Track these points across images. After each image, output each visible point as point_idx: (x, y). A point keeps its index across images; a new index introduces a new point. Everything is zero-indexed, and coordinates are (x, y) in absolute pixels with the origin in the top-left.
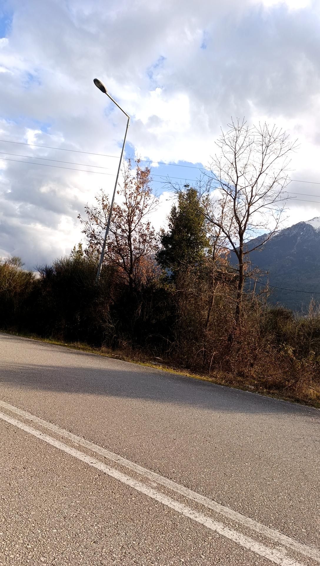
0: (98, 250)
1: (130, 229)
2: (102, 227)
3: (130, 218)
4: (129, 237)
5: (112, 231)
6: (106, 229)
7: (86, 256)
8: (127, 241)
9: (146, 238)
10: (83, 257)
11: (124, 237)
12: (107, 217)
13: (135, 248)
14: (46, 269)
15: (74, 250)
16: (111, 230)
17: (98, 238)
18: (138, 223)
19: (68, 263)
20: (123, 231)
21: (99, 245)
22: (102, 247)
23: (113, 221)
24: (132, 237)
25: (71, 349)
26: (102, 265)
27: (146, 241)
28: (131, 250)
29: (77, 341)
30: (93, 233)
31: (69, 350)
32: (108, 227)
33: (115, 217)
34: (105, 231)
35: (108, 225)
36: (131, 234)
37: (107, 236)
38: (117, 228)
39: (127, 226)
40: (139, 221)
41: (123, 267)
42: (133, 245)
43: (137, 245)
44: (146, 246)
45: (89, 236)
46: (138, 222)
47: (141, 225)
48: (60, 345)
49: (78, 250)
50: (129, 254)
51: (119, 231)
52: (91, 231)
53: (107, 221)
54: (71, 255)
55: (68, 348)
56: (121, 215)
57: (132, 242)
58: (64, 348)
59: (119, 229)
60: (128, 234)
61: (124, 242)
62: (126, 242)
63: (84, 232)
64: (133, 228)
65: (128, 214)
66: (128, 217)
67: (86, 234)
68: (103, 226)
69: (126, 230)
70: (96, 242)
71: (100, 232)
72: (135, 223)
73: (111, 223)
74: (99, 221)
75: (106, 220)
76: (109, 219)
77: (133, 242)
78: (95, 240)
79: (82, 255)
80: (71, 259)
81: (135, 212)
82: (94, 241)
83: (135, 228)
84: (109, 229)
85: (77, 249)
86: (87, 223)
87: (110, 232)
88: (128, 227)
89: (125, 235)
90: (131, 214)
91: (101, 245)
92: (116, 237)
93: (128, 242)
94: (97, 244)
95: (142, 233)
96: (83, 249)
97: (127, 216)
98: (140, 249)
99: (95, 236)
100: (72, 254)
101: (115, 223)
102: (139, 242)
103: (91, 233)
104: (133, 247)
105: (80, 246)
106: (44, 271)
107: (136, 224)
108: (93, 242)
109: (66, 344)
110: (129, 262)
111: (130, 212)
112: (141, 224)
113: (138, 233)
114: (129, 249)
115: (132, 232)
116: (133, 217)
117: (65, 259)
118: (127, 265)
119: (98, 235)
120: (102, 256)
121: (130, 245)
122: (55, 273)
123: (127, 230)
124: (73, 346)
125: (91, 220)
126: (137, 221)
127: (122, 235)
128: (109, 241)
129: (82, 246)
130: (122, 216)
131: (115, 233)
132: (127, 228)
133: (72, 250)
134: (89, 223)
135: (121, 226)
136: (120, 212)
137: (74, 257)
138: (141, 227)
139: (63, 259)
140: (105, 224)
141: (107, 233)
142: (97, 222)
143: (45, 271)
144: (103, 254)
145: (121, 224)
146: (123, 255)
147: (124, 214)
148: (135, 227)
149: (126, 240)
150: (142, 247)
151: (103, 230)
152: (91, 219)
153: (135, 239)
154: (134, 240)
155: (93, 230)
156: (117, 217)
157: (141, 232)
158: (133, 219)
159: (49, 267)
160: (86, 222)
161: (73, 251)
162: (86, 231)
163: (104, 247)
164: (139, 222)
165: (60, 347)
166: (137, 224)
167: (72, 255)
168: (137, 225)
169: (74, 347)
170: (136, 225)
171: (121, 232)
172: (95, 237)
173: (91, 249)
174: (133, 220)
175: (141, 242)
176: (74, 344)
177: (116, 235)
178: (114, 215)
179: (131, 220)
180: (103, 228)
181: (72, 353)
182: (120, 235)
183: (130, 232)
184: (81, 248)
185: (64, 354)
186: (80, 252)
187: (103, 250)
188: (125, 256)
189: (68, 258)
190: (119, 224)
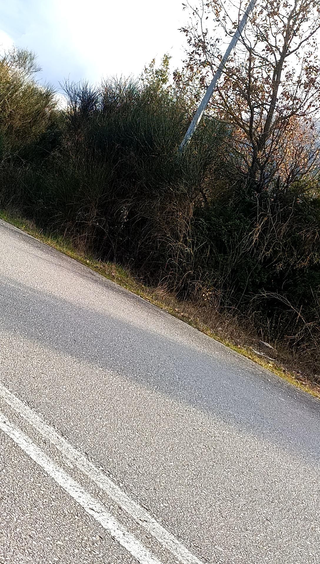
0: (202, 79)
1: (286, 47)
2: (225, 28)
3: (294, 23)
4: (278, 68)
5: (245, 44)
6: (233, 34)
7: (174, 86)
8: (271, 74)
9: (316, 78)
10: (165, 86)
11: (267, 63)
13: (284, 94)
14: (85, 92)
15: (151, 66)
16: (243, 41)
17: (211, 52)
18: (308, 39)
19: (131, 92)
20: (270, 49)
21: (208, 68)
22: (213, 75)
23: (253, 21)
24: (286, 66)
25: (95, 274)
26: (202, 114)
27: (313, 84)
28: (274, 98)
29: (111, 260)
30: (202, 37)
31: (92, 274)
32: (239, 32)
33: (261, 12)
34: (229, 39)
35: (239, 26)
36: (286, 59)
37: (232, 52)
38: (258, 39)
39: (283, 39)
40: (312, 34)
41: (246, 131)
42: (283, 86)
43: (291, 89)
44: (310, 94)
45: (193, 42)
46: (309, 36)
47: (315, 45)
48: (76, 259)
49: (160, 68)
50: (266, 104)
52: (200, 33)
53: (241, 18)
54: (142, 75)
55: (91, 271)
56: (276, 9)
57: (283, 78)
58: (83, 267)
59: (262, 41)
60: (279, 57)
61: (265, 76)
62: (269, 76)
63: (184, 31)
64: (293, 47)
65: (292, 11)
66: (289, 19)
67: (187, 35)
69: (276, 47)
70: (203, 60)
71: (217, 39)
72: (301, 37)
73: (248, 24)
74: (222, 14)
75: (240, 15)
76: (246, 15)
77: (285, 79)
78: (202, 54)
79: (164, 81)
80: (141, 86)
81: (309, 12)
82: (200, 55)
83: (298, 48)
84: (240, 38)
85: (158, 66)
86: (195, 12)
88: (283, 43)
89: (271, 59)
90: (298, 14)
91: (212, 69)
92: (250, 60)
93: (274, 76)
94: (204, 64)
95: (311, 64)
97: (288, 17)
98: (295, 98)
99: (206, 44)
100: (145, 75)
101: (258, 26)
102: (299, 82)
103: (199, 36)
105: (166, 60)
106: (78, 95)
107: (303, 39)
108: (197, 57)
109: (88, 261)
110: (264, 122)
111: (298, 8)
112: (314, 43)
113: (301, 60)
114: (271, 93)
115: (289, 55)
116: (302, 22)
117: (128, 81)
118: (258, 127)
119: (212, 45)
120: (209, 95)
121: (276, 84)
122: (99, 106)
123: (279, 49)
124: (101, 268)
125: (206, 7)
127: (263, 58)
128: (230, 65)
129: (170, 61)
130: (275, 13)
131: (250, 50)
132: (281, 45)
133: (148, 67)
135: (267, 35)
136: (275, 4)
137: (146, 83)
139: (123, 81)
140: (234, 23)
141: (232, 45)
142: (217, 14)
143: (80, 97)
144: (211, 89)
145: (269, 32)
146: (253, 102)
147: (283, 11)
148: (299, 46)
149: (269, 71)
150: (300, 93)
151: (226, 35)
152: (207, 5)
153: (291, 73)
154: (289, 76)
155: (205, 31)
156: (265, 13)
157: (308, 59)
158: (299, 25)
159: (91, 91)
160: (195, 9)
161: (149, 68)
162: (189, 30)
163: (217, 76)
164: (311, 38)
165: (75, 262)
166: (306, 40)
167: (144, 78)
168: (305, 42)
169: (103, 272)
170: (303, 41)
171: (264, 50)
172: (204, 48)
173: (188, 73)
174: (298, 29)
175: (302, 84)
176: (104, 266)
177: (250, 54)
178: (259, 9)
179: (295, 29)
180: (226, 31)
181: (96, 281)
182: (261, 57)
183: (285, 53)
184: (167, 65)
185: (81, 279)
186: (161, 76)
187: (214, 81)
188: (257, 107)
189: (134, 82)
190: (266, 31)
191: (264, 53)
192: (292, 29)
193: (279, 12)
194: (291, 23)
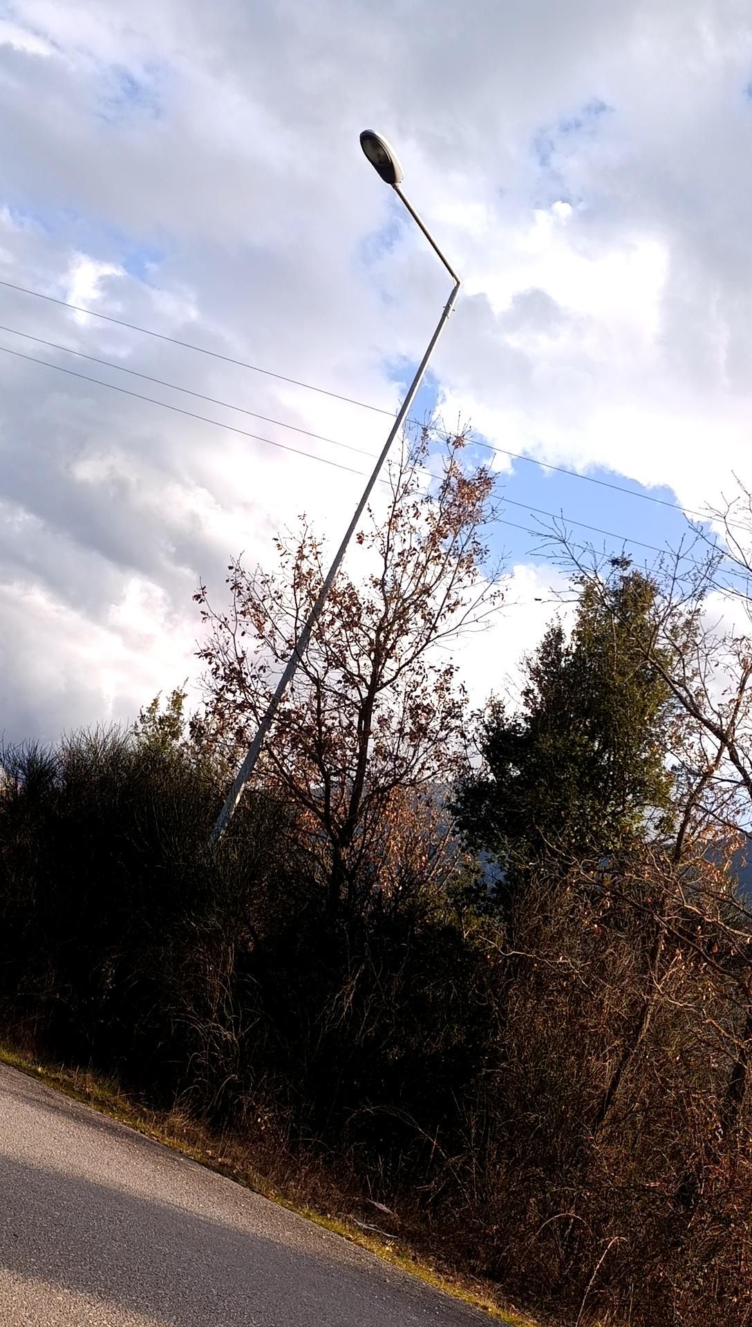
0: (240, 733)
1: (376, 676)
2: (273, 649)
3: (386, 638)
4: (366, 708)
5: (308, 673)
6: (287, 659)
7: (191, 742)
8: (356, 719)
9: (428, 724)
10: (176, 743)
11: (347, 702)
12: (302, 618)
13: (377, 750)
14: (32, 761)
15: (151, 711)
16: (305, 667)
17: (253, 688)
18: (410, 661)
19: (117, 754)
20: (349, 679)
21: (248, 713)
22: (258, 724)
23: (319, 636)
24: (378, 706)
25: (53, 1093)
26: (242, 789)
27: (425, 734)
28: (362, 756)
29: (84, 1065)
30: (236, 665)
31: (49, 1095)
32: (298, 655)
33: (332, 622)
34: (283, 666)
35: (299, 645)
36: (377, 695)
37: (288, 686)
38: (330, 664)
39: (369, 663)
40: (415, 655)
41: (319, 814)
42: (375, 739)
43: (389, 743)
44: (421, 749)
45: (221, 672)
46: (413, 658)
47: (422, 671)
48: (17, 1067)
49: (167, 714)
50: (351, 769)
51: (336, 675)
52: (232, 657)
53: (300, 632)
54: (136, 727)
55: (46, 1088)
56: (356, 619)
57: (374, 725)
58: (30, 1080)
59: (337, 668)
60: (365, 694)
61: (345, 723)
62: (351, 723)
63: (206, 656)
64: (387, 675)
65: (382, 619)
66: (378, 632)
67: (210, 663)
68: (281, 646)
69: (359, 676)
70: (239, 701)
71: (261, 667)
72: (398, 659)
73: (311, 642)
74: (268, 626)
75: (297, 628)
76: (308, 627)
77: (378, 726)
78: (238, 691)
79: (176, 735)
80: (133, 744)
81: (408, 620)
82: (234, 693)
83: (395, 678)
84: (300, 664)
85: (163, 710)
86: (224, 624)
87: (300, 675)
88: (371, 669)
89: (354, 695)
90: (392, 624)
91: (256, 714)
92: (319, 696)
93: (360, 723)
94: (242, 707)
95: (418, 701)
96: (187, 716)
97: (375, 628)
98: (397, 758)
99: (244, 676)
100: (141, 726)
101: (327, 644)
102: (401, 730)
103: (231, 664)
104: (371, 744)
105: (177, 700)
106: (21, 767)
107: (403, 662)
108: (229, 696)
109: (40, 1069)
110: (347, 798)
111: (390, 614)
112: (420, 667)
113: (402, 696)
114: (358, 751)
115: (381, 688)
116: (398, 636)
117: (110, 738)
118: (338, 807)
119: (253, 676)
120: (252, 758)
121: (364, 734)
122: (58, 783)
123: (364, 680)
124: (64, 1080)
125: (240, 617)
126: (409, 655)
127: (340, 695)
128: (288, 706)
129: (184, 702)
130: (357, 624)
131: (317, 682)
132: (367, 672)
133: (145, 712)
134: (232, 625)
135: (345, 659)
136: (354, 609)
137: (144, 739)
138: (419, 678)
139: (101, 738)
140: (287, 642)
141: (288, 675)
142: (260, 627)
143: (24, 769)
144: (255, 747)
145: (348, 654)
146: (328, 766)
147: (366, 620)
148: (397, 674)
149: (351, 715)
150: (405, 750)
151: (276, 661)
152: (242, 612)
153: (386, 717)
154: (383, 722)
155: (240, 655)
156: (338, 624)
157: (414, 694)
158: (395, 642)
159: (44, 757)
160: (223, 620)
161: (148, 714)
162: (214, 652)
163: (265, 724)
164: (415, 660)
165: (16, 1073)
166: (407, 664)
167: (140, 730)
168: (407, 668)
169: (68, 1088)
170: (404, 666)
171: (339, 682)
172: (242, 682)
173: (215, 722)
174: (393, 647)
175: (407, 734)
176: (70, 1076)
177: (318, 689)
178: (328, 618)
179: (388, 647)
180: (276, 654)
181: (55, 1109)
182: (335, 692)
183: (375, 686)
184: (179, 708)
185: (28, 1108)
186: (170, 725)
187: (260, 734)
188: (335, 775)
189: (121, 737)
190: (341, 652)
191: (340, 685)
192: (384, 648)
193: (362, 622)
194: (382, 639)
